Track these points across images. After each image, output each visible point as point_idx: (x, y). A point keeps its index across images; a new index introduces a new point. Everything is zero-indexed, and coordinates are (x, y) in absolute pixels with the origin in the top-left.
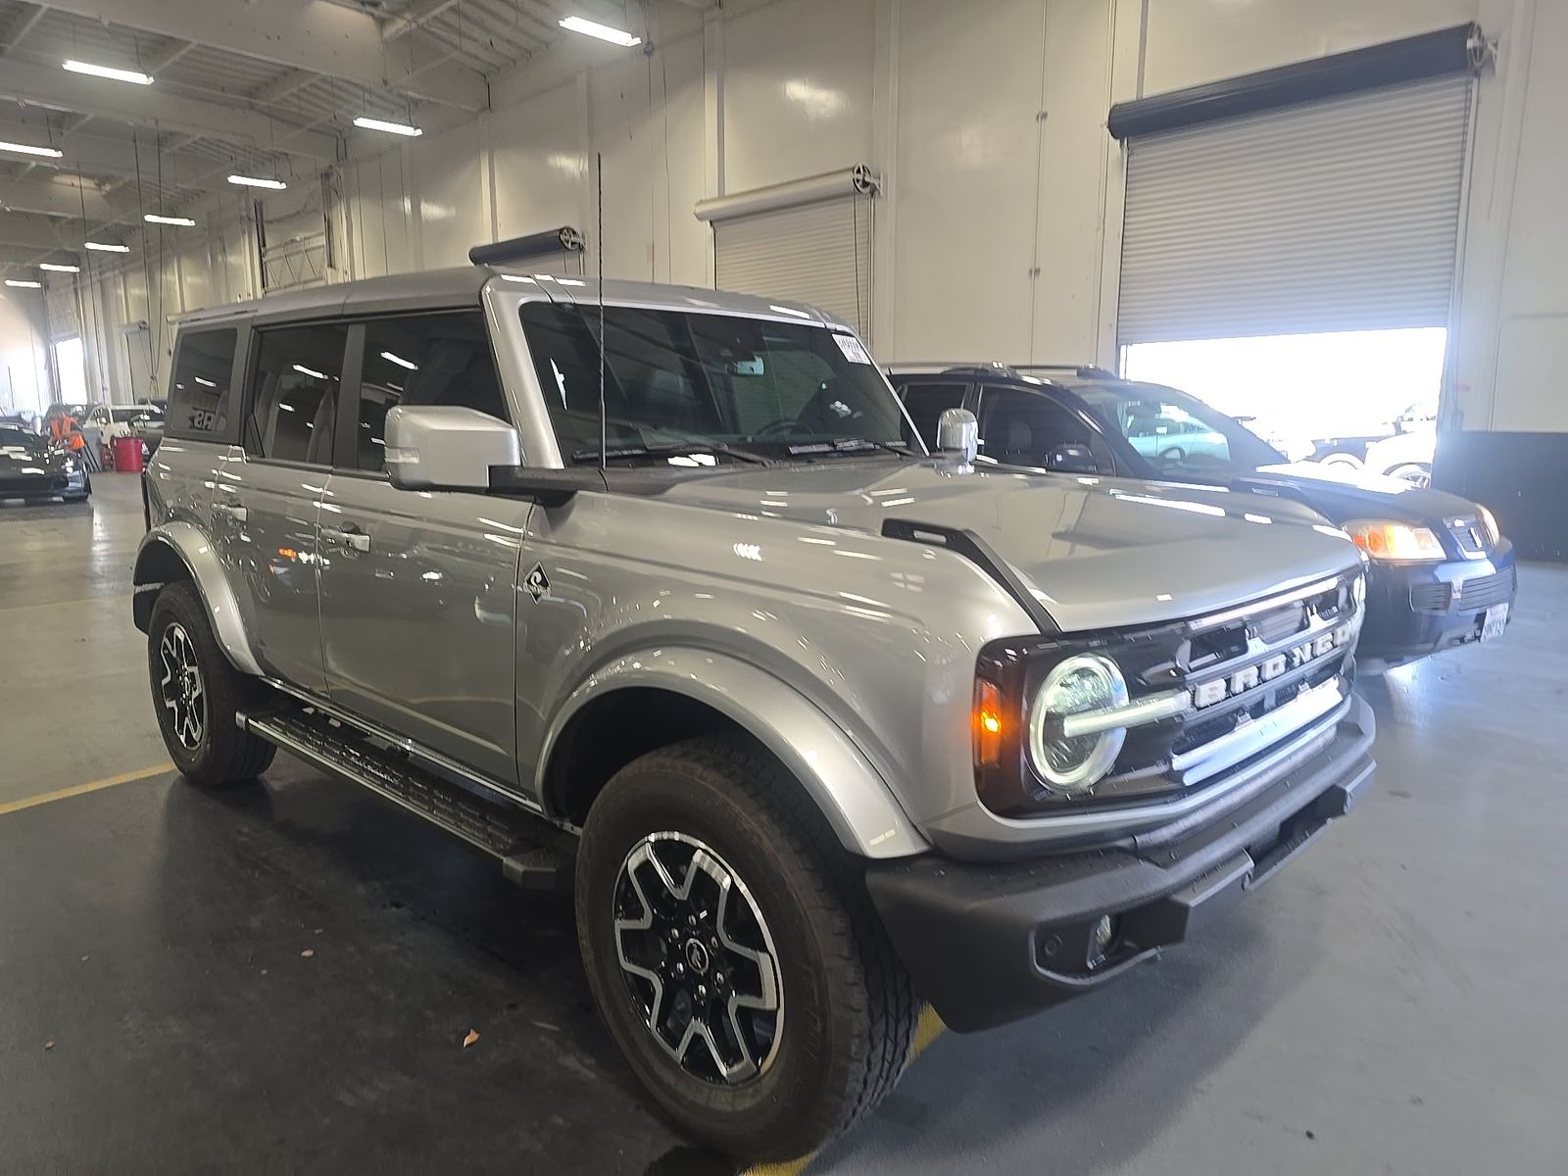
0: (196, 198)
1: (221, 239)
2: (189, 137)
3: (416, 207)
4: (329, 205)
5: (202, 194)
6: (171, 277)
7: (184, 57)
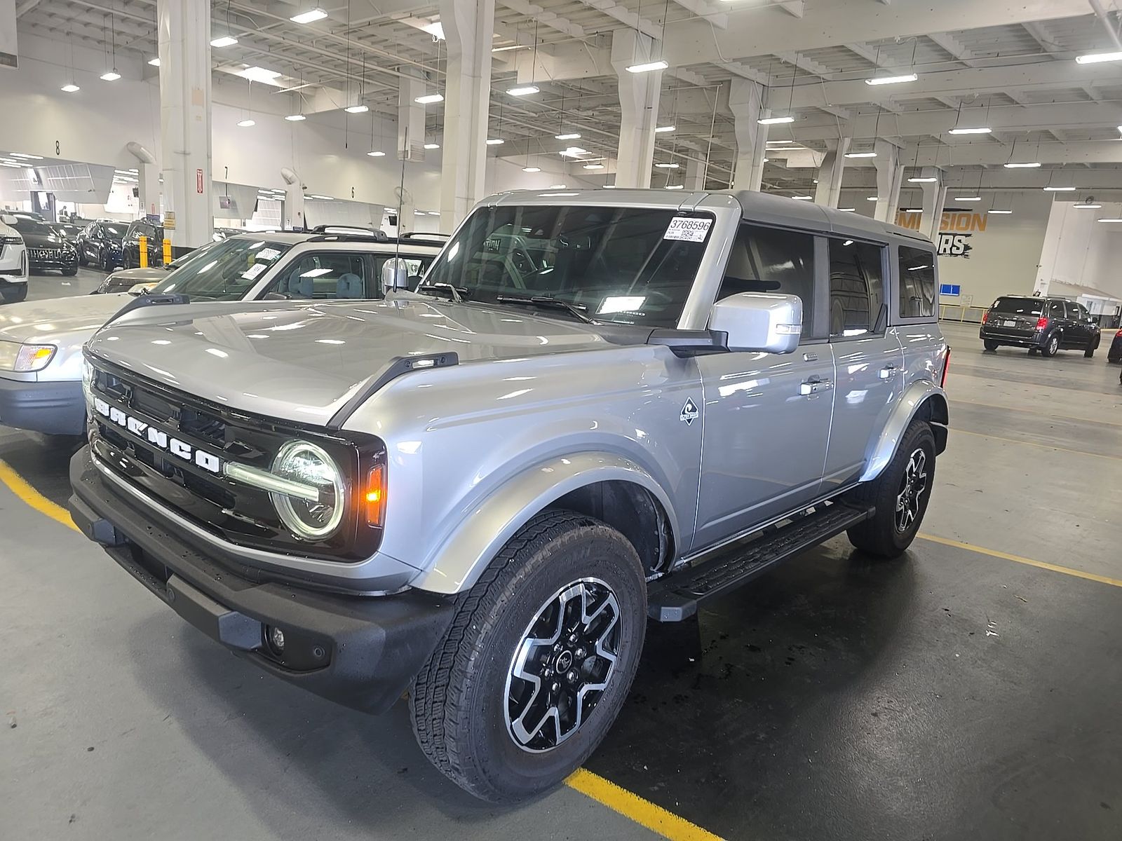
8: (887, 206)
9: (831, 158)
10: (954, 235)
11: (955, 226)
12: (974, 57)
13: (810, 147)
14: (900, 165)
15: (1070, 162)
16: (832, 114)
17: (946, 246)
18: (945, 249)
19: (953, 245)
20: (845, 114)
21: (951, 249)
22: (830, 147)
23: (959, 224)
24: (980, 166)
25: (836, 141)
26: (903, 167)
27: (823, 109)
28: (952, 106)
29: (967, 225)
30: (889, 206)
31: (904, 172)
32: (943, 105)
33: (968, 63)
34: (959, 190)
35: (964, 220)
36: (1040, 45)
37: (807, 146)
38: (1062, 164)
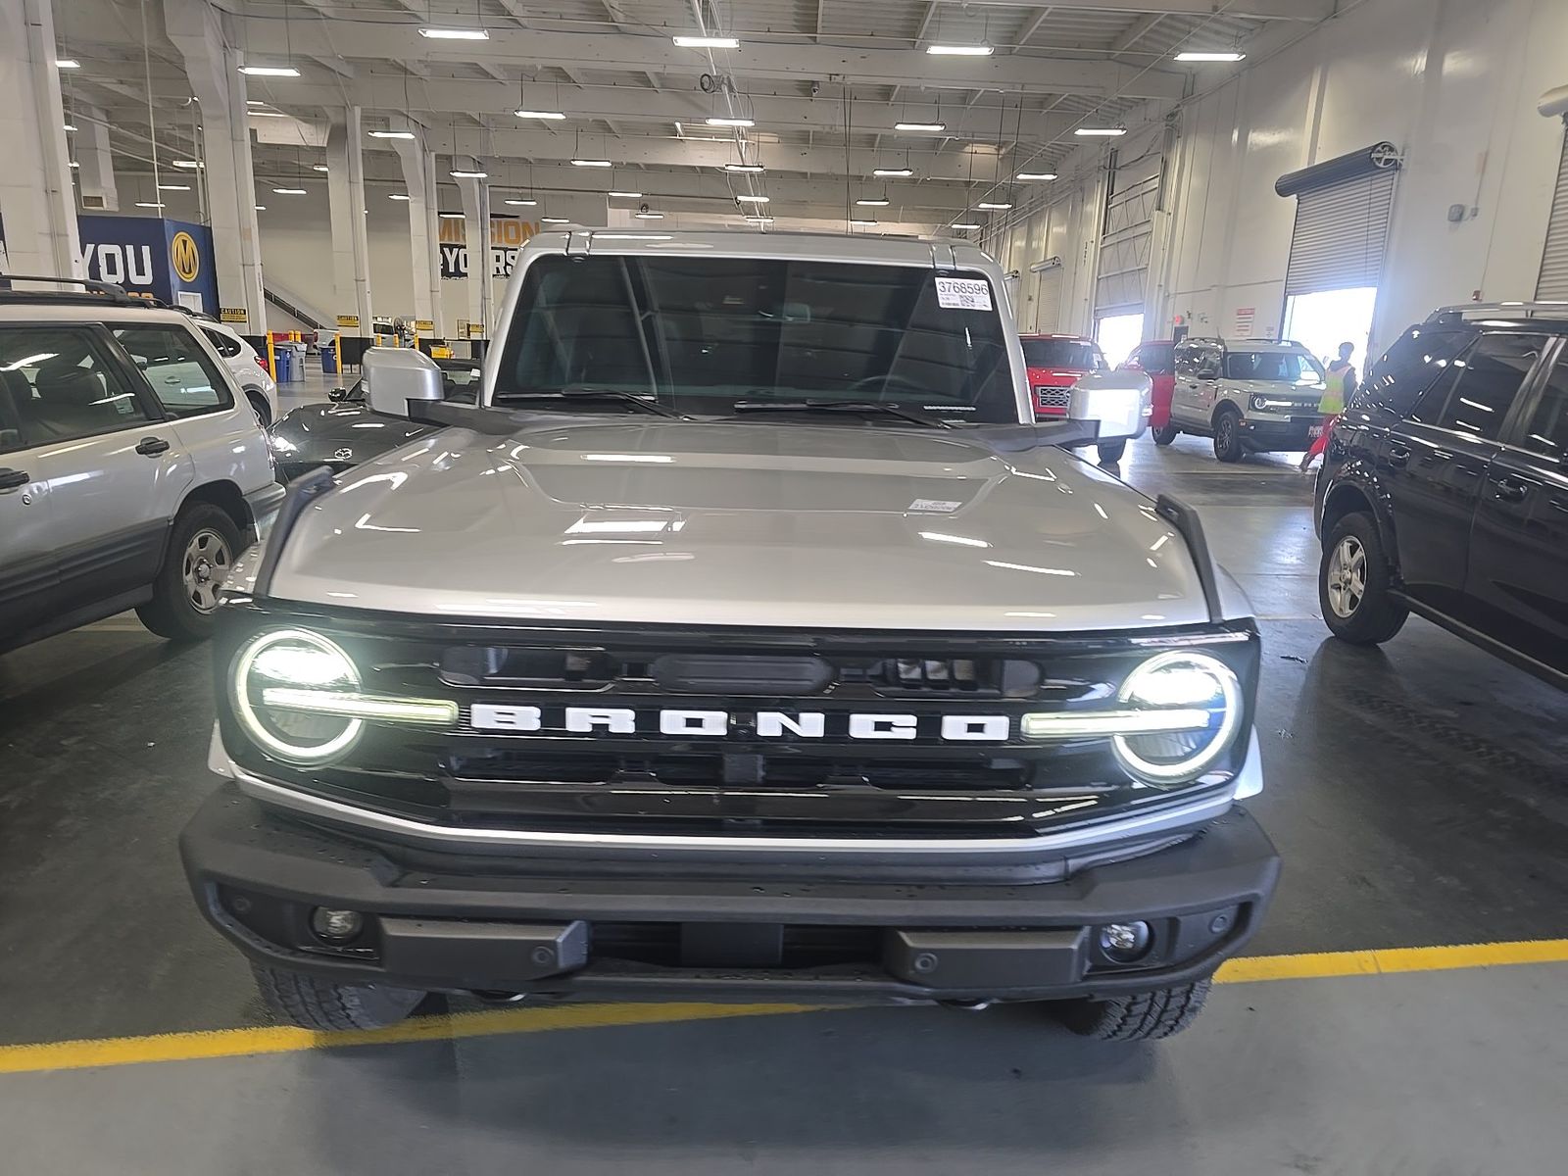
0: (1071, 152)
1: (1082, 189)
2: (1061, 96)
3: (1243, 138)
4: (1169, 145)
5: (1076, 148)
6: (1041, 230)
7: (1044, 21)
8: (424, 210)
9: (339, 135)
10: (506, 250)
11: (503, 238)
12: (529, 14)
13: (292, 115)
14: (430, 151)
15: (630, 161)
16: (329, 69)
17: (498, 264)
18: (498, 269)
19: (507, 264)
20: (348, 71)
21: (505, 268)
22: (335, 118)
23: (507, 235)
24: (526, 161)
25: (342, 109)
26: (433, 154)
27: (317, 59)
28: (495, 76)
29: (518, 236)
30: (427, 208)
31: (436, 162)
32: (486, 74)
33: (524, 21)
34: (507, 190)
35: (512, 229)
36: (607, 11)
37: (286, 112)
38: (622, 163)
